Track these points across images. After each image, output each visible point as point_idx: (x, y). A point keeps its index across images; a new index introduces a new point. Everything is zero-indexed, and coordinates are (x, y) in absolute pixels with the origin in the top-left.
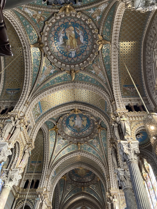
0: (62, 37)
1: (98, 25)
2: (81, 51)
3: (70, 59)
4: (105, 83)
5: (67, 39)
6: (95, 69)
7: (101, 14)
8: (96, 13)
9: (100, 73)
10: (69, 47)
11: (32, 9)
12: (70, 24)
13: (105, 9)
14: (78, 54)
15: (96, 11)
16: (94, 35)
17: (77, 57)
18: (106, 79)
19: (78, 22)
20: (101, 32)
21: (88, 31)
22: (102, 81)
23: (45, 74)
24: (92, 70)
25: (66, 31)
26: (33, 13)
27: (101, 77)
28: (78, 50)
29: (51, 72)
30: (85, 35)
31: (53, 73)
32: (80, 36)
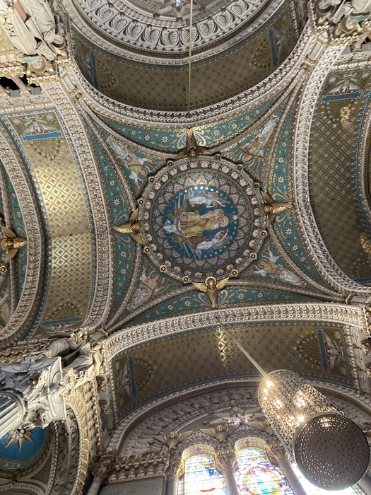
0: (204, 201)
1: (246, 275)
2: (179, 246)
3: (159, 220)
4: (128, 308)
5: (201, 214)
6: (150, 281)
7: (272, 277)
8: (271, 266)
9: (144, 294)
10: (184, 219)
11: (272, 137)
12: (235, 217)
13: (288, 282)
14: (173, 238)
15: (276, 267)
16: (222, 271)
17: (165, 237)
18: (136, 309)
19: (241, 234)
20: (234, 282)
21: (225, 256)
22: (130, 301)
23: (128, 159)
24: (146, 275)
25: (217, 211)
26: (263, 138)
27: (136, 298)
28: (180, 240)
29: (133, 172)
30: (215, 251)
31: (131, 177)
32: (210, 240)
